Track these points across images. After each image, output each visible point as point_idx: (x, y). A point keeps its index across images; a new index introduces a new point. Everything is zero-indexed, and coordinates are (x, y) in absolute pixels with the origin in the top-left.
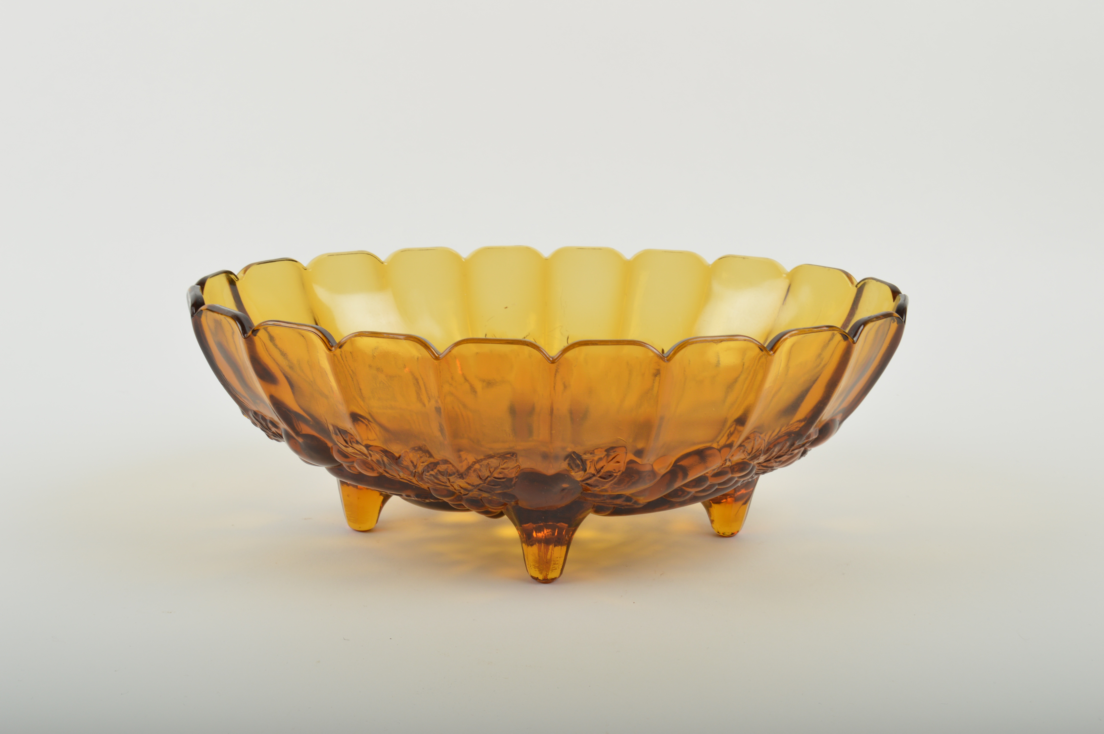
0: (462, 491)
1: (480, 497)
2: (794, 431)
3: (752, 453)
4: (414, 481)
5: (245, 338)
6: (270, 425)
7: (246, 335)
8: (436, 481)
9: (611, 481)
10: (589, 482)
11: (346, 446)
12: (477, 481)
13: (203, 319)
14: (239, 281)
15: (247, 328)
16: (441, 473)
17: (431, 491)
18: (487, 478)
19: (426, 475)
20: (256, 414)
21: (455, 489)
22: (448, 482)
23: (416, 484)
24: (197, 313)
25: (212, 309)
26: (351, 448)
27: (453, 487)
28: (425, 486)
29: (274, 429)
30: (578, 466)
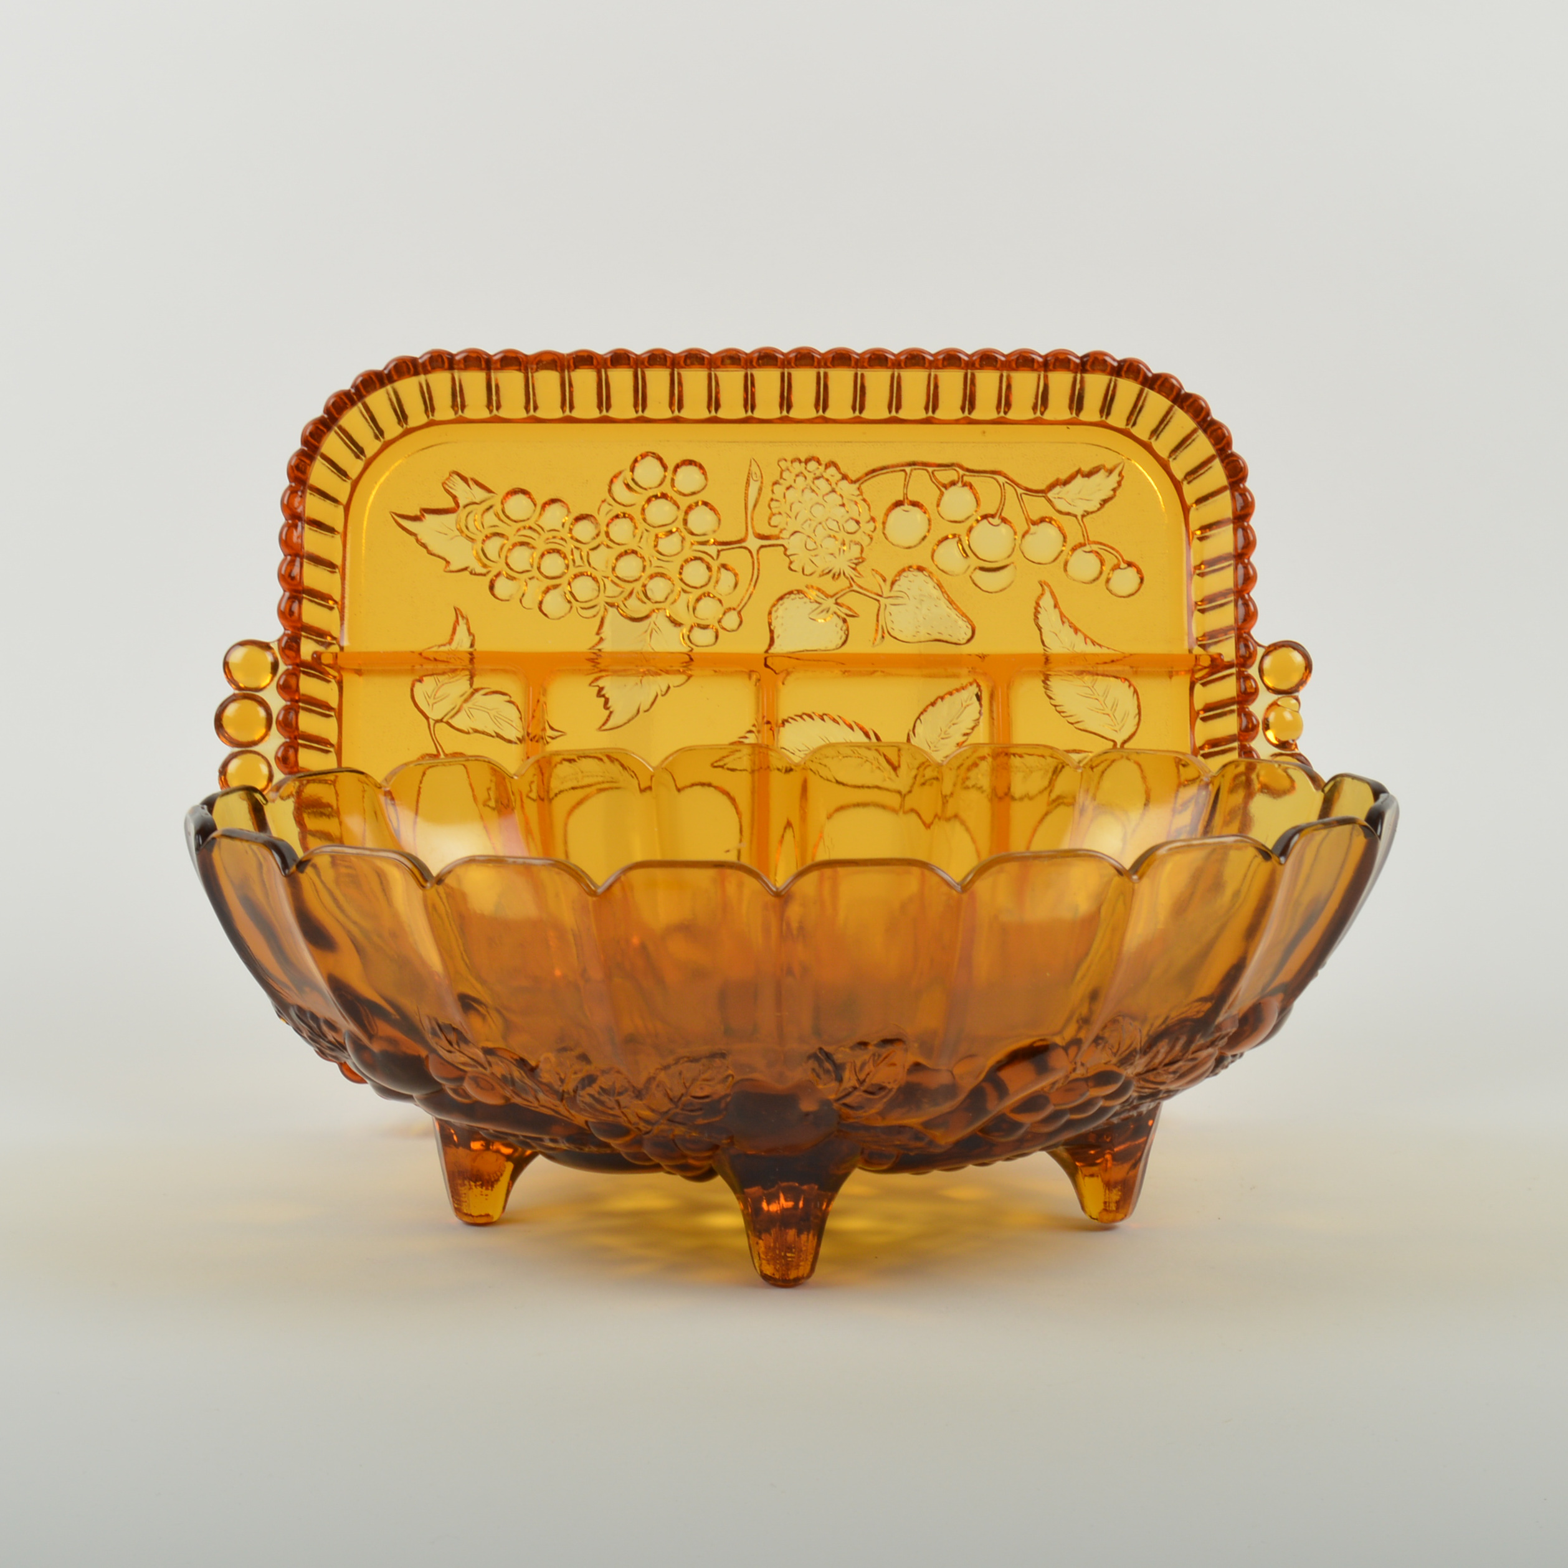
0: (642, 1125)
1: (671, 1136)
2: (1195, 1017)
3: (1120, 1052)
4: (562, 1109)
5: (286, 876)
6: (325, 1028)
7: (287, 871)
8: (599, 1107)
9: (883, 1097)
10: (847, 1100)
11: (450, 1052)
12: (666, 1105)
13: (216, 855)
14: (269, 804)
15: (289, 861)
16: (604, 1091)
17: (592, 1130)
18: (680, 1099)
19: (580, 1096)
20: (301, 1012)
21: (630, 1122)
22: (617, 1107)
23: (566, 1117)
24: (205, 843)
25: (229, 835)
26: (458, 1054)
27: (626, 1116)
28: (580, 1119)
29: (331, 1035)
30: (827, 1071)
